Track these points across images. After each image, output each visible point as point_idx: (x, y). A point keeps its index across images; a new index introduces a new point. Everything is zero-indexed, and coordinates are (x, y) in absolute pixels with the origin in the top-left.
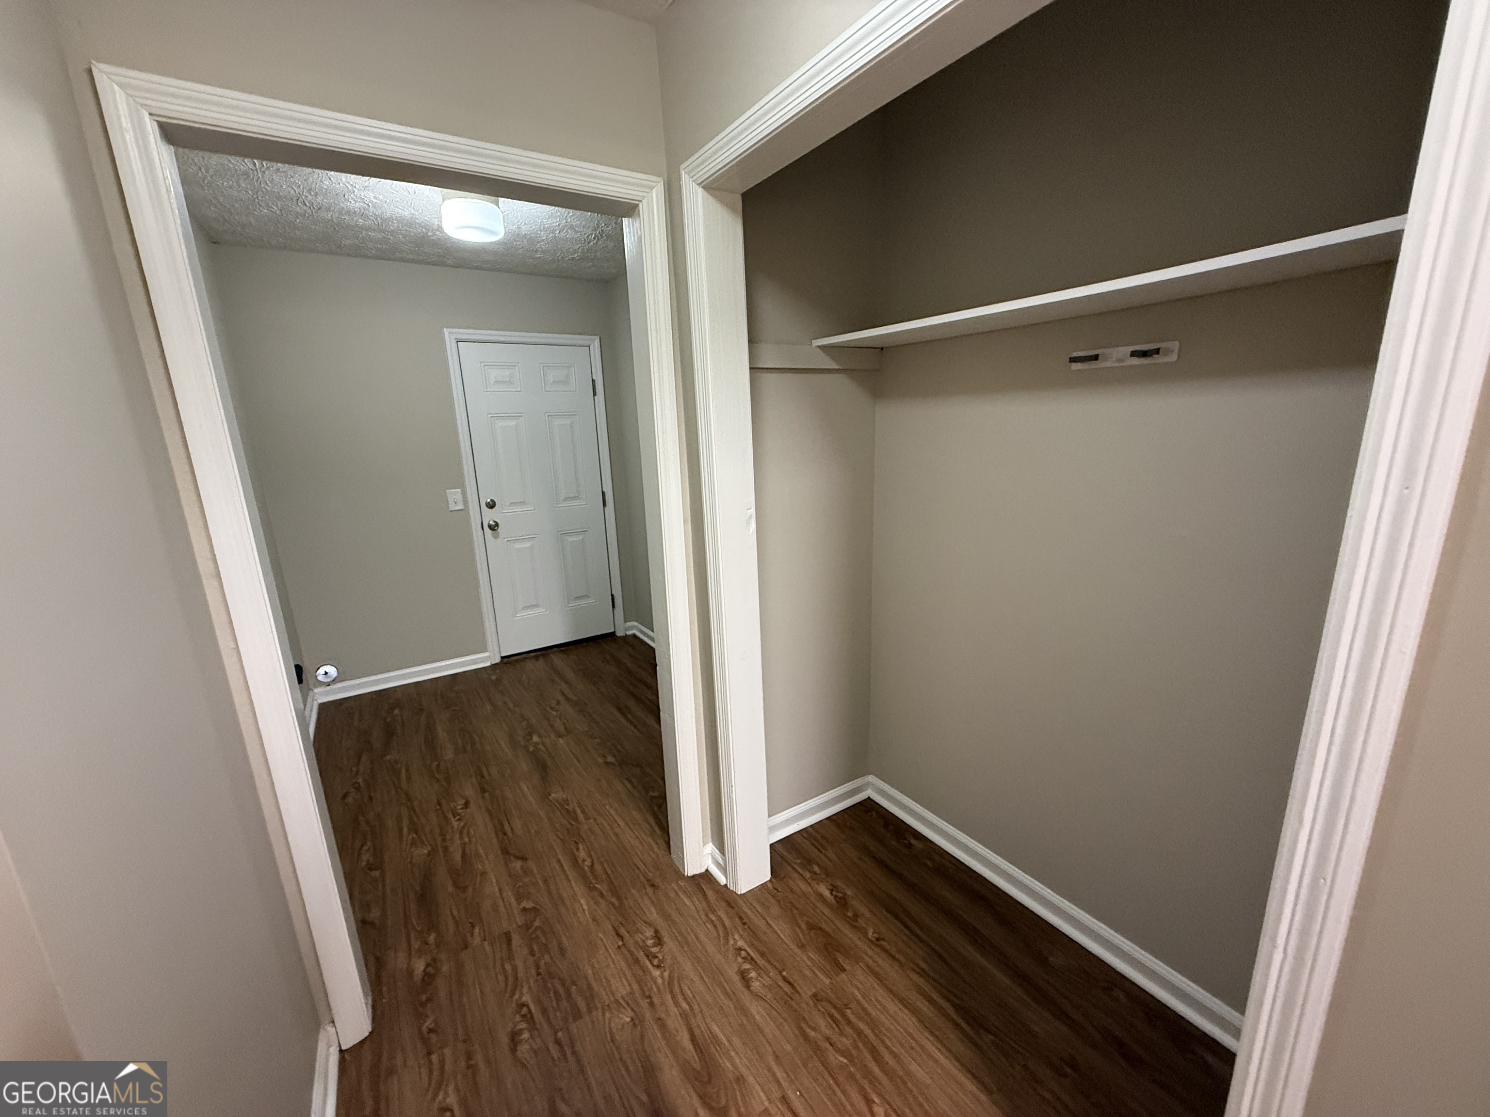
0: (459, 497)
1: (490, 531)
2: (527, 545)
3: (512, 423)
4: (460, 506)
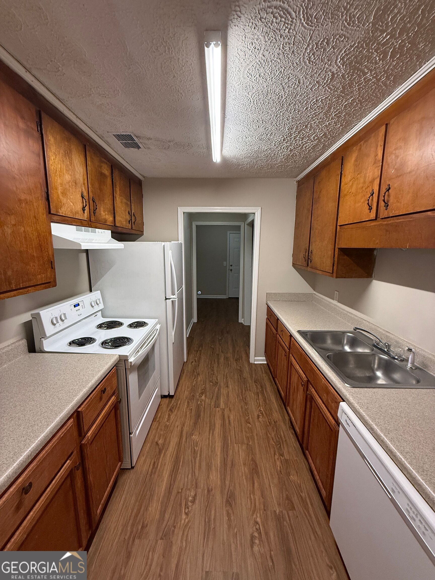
1: (230, 271)
2: (237, 275)
4: (225, 265)
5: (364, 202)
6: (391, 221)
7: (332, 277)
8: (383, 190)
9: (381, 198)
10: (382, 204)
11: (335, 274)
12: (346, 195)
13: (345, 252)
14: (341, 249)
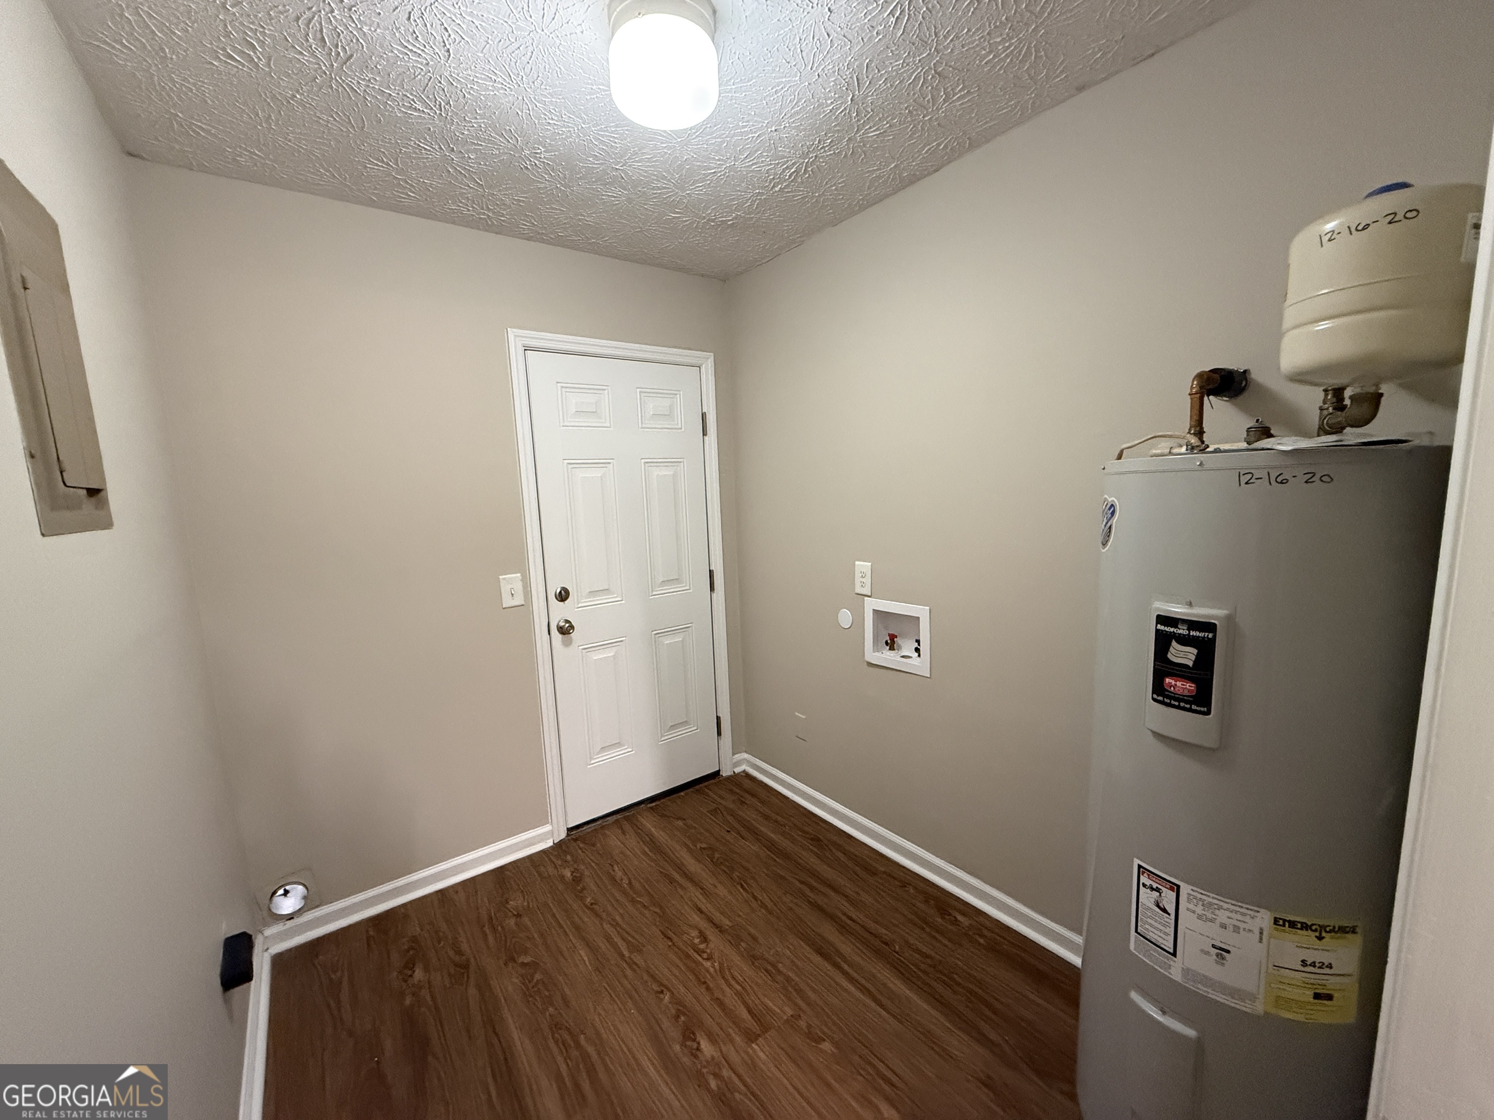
0: (518, 586)
1: (560, 636)
2: (610, 653)
3: (597, 473)
4: (519, 600)
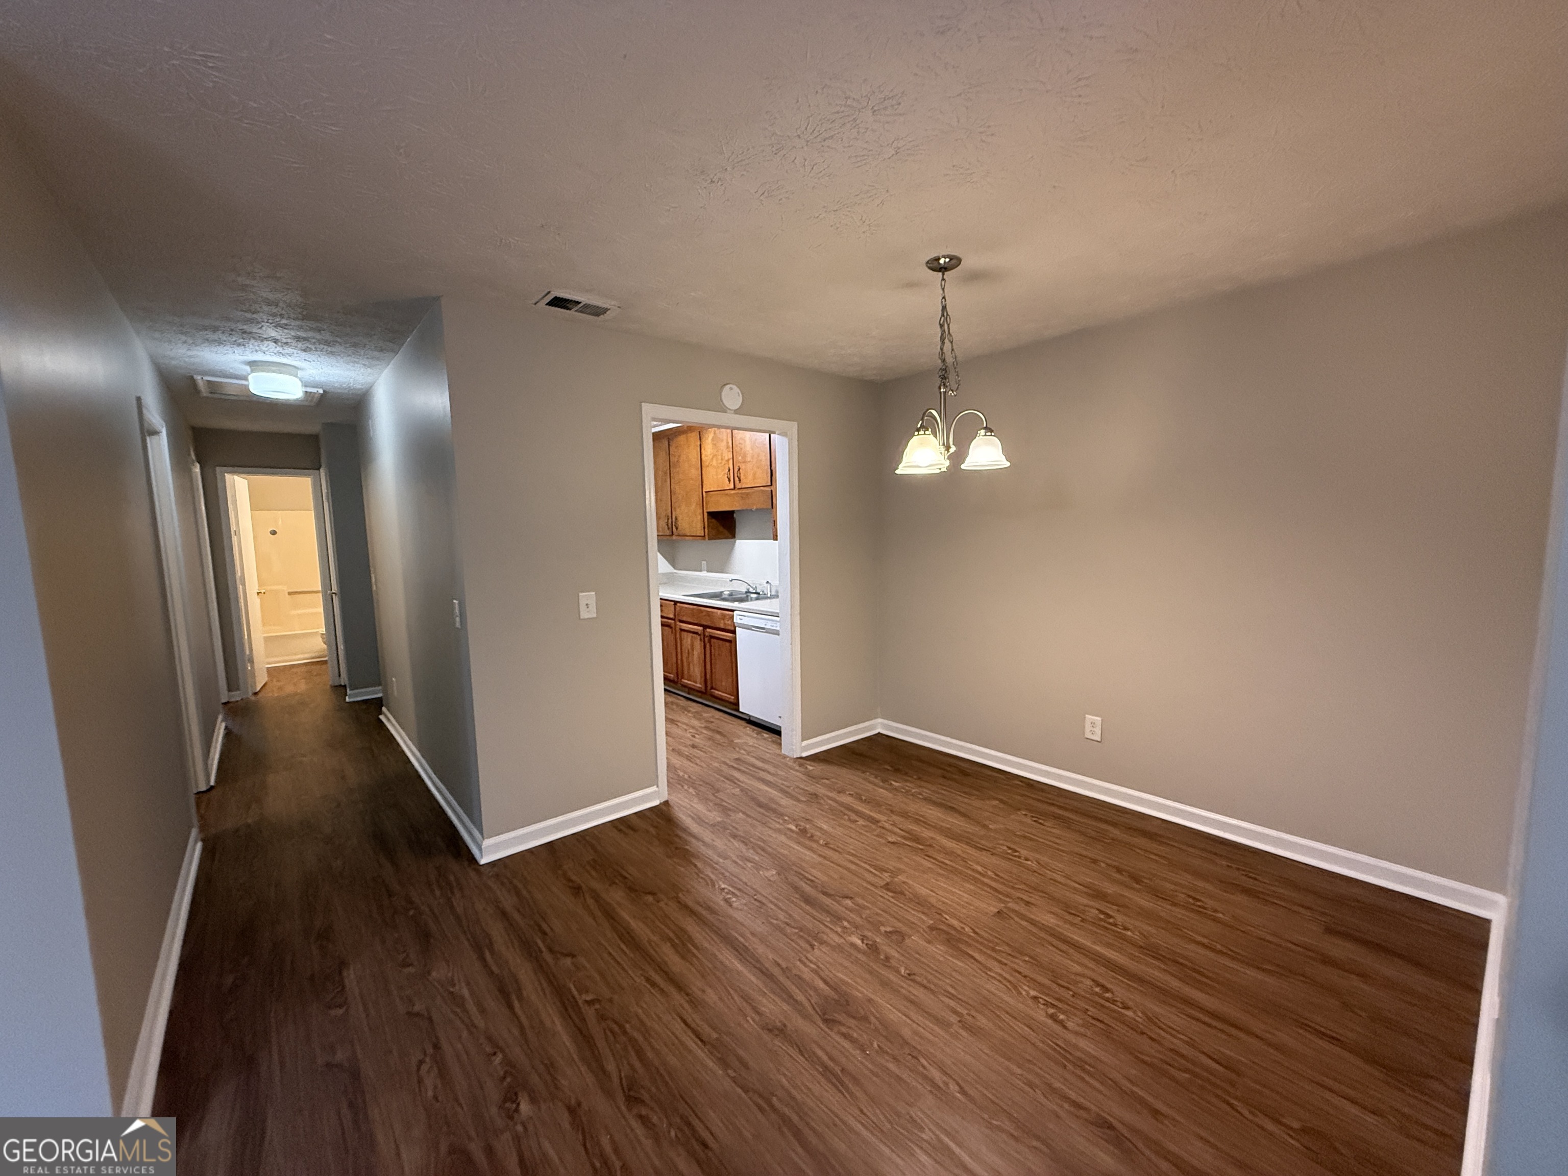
5: (724, 475)
6: (744, 491)
7: (704, 539)
8: (736, 470)
9: (736, 475)
10: (737, 479)
11: (707, 537)
12: (708, 466)
13: (712, 515)
14: (709, 513)
